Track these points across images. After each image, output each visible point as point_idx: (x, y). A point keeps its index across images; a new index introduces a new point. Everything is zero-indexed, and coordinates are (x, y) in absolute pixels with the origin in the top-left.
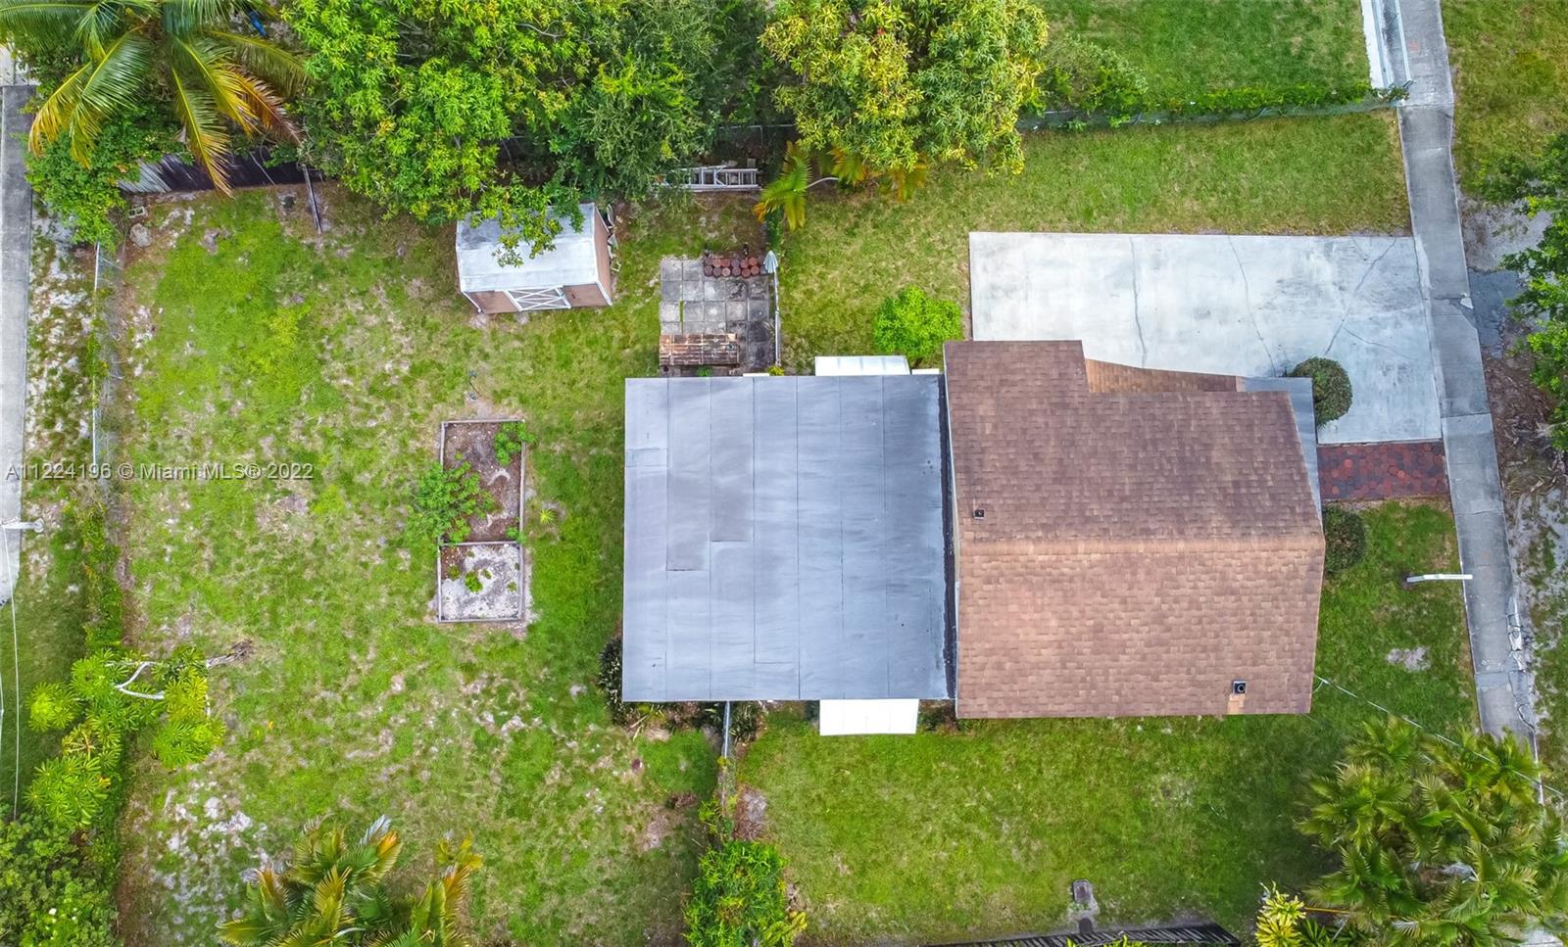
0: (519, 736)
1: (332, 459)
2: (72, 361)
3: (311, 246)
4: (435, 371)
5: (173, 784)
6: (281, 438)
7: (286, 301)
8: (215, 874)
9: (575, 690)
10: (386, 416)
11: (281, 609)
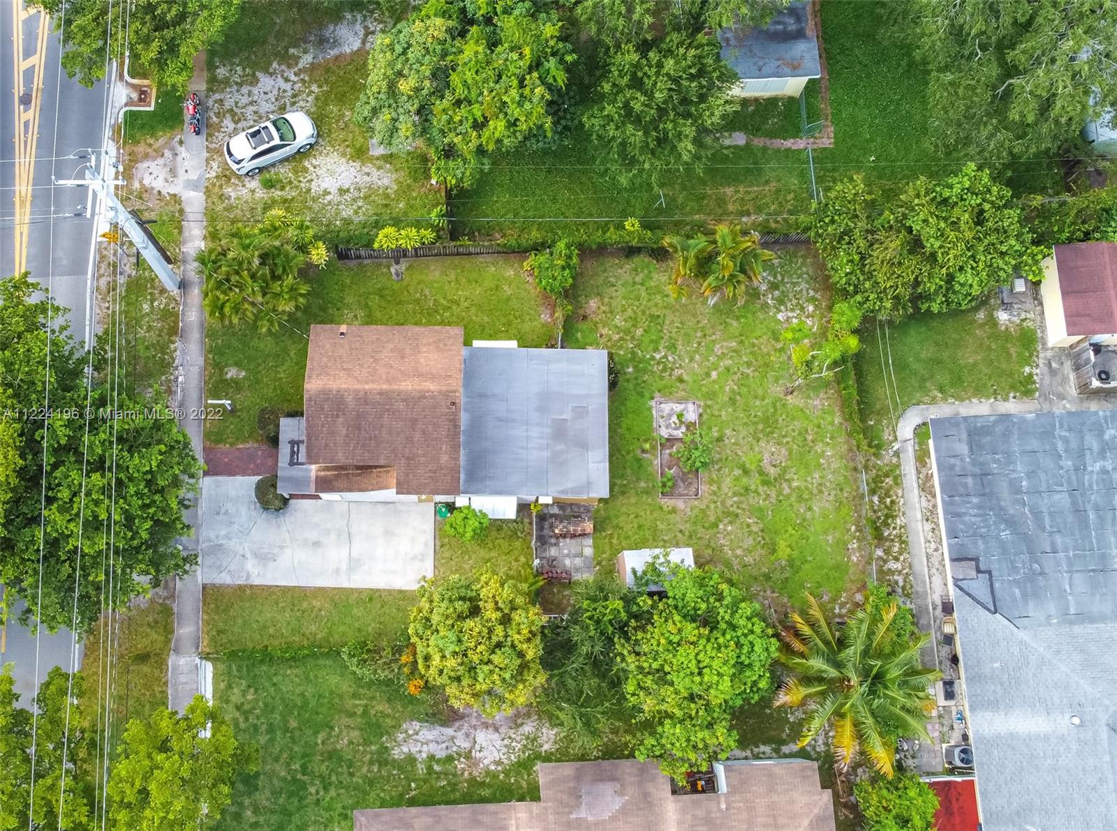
0: (656, 350)
1: (754, 482)
2: (886, 534)
3: (773, 592)
4: (706, 525)
5: (814, 334)
6: (780, 493)
7: (783, 563)
8: (791, 295)
9: (631, 370)
10: (729, 503)
11: (772, 410)
